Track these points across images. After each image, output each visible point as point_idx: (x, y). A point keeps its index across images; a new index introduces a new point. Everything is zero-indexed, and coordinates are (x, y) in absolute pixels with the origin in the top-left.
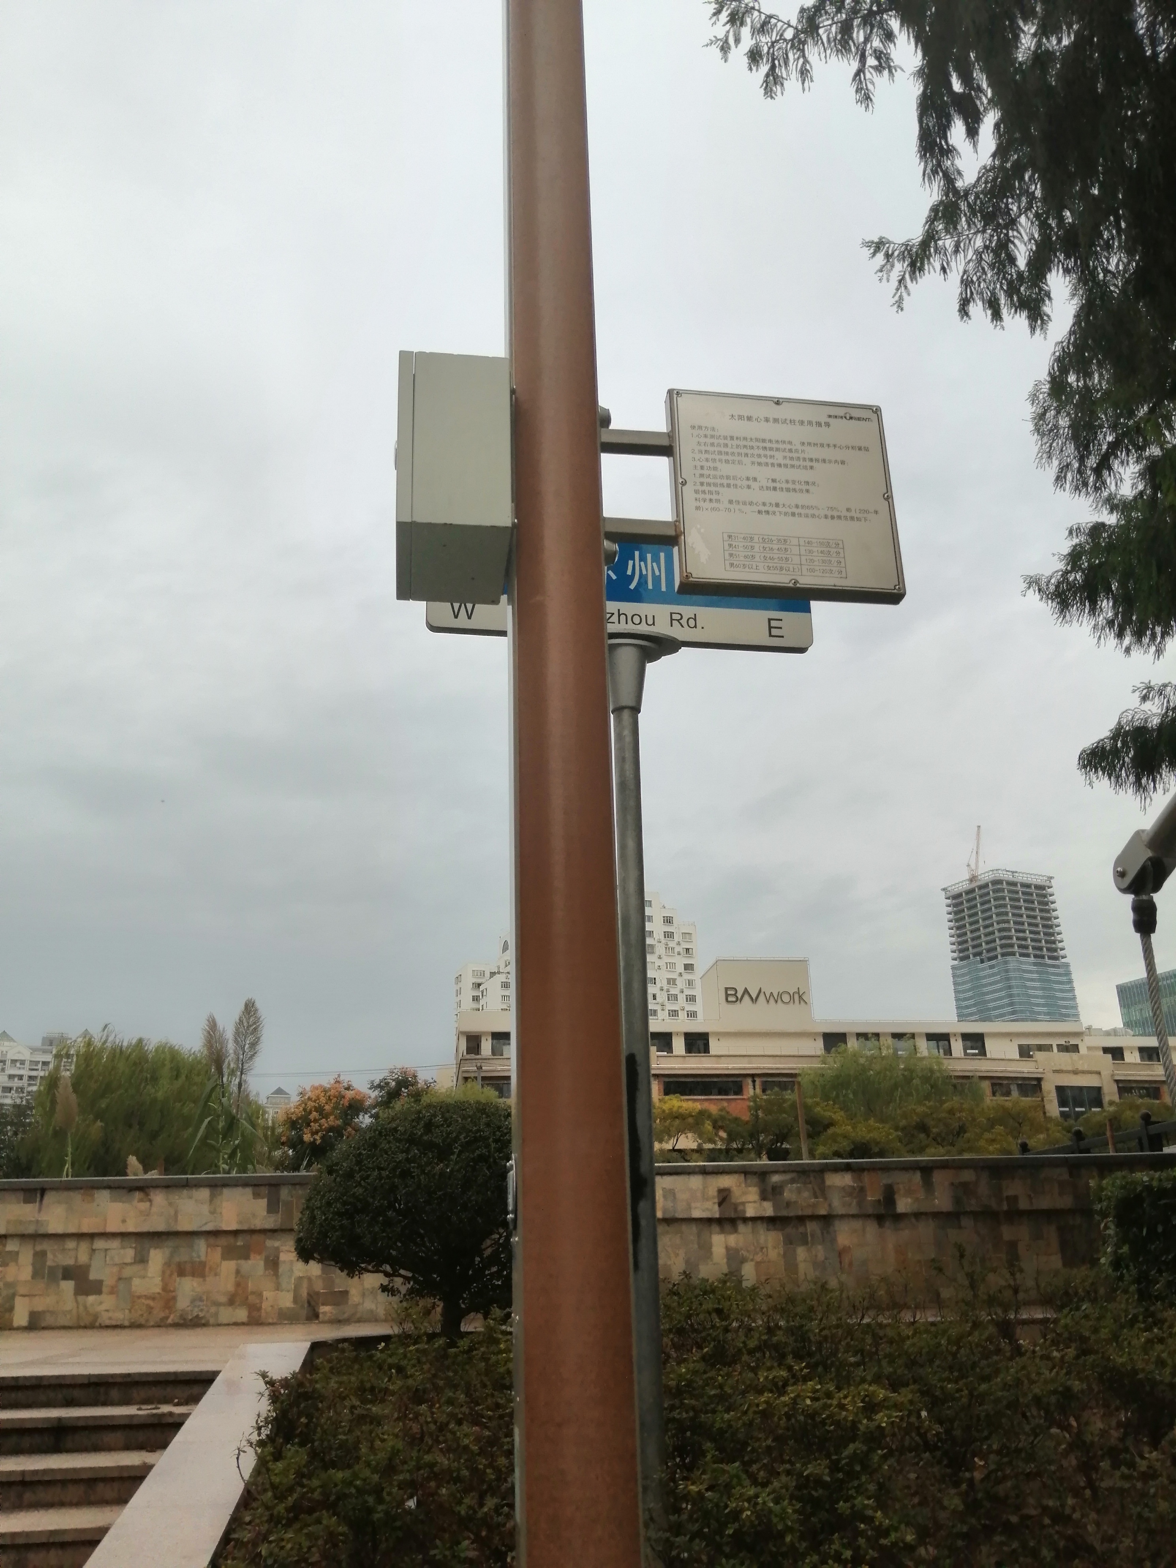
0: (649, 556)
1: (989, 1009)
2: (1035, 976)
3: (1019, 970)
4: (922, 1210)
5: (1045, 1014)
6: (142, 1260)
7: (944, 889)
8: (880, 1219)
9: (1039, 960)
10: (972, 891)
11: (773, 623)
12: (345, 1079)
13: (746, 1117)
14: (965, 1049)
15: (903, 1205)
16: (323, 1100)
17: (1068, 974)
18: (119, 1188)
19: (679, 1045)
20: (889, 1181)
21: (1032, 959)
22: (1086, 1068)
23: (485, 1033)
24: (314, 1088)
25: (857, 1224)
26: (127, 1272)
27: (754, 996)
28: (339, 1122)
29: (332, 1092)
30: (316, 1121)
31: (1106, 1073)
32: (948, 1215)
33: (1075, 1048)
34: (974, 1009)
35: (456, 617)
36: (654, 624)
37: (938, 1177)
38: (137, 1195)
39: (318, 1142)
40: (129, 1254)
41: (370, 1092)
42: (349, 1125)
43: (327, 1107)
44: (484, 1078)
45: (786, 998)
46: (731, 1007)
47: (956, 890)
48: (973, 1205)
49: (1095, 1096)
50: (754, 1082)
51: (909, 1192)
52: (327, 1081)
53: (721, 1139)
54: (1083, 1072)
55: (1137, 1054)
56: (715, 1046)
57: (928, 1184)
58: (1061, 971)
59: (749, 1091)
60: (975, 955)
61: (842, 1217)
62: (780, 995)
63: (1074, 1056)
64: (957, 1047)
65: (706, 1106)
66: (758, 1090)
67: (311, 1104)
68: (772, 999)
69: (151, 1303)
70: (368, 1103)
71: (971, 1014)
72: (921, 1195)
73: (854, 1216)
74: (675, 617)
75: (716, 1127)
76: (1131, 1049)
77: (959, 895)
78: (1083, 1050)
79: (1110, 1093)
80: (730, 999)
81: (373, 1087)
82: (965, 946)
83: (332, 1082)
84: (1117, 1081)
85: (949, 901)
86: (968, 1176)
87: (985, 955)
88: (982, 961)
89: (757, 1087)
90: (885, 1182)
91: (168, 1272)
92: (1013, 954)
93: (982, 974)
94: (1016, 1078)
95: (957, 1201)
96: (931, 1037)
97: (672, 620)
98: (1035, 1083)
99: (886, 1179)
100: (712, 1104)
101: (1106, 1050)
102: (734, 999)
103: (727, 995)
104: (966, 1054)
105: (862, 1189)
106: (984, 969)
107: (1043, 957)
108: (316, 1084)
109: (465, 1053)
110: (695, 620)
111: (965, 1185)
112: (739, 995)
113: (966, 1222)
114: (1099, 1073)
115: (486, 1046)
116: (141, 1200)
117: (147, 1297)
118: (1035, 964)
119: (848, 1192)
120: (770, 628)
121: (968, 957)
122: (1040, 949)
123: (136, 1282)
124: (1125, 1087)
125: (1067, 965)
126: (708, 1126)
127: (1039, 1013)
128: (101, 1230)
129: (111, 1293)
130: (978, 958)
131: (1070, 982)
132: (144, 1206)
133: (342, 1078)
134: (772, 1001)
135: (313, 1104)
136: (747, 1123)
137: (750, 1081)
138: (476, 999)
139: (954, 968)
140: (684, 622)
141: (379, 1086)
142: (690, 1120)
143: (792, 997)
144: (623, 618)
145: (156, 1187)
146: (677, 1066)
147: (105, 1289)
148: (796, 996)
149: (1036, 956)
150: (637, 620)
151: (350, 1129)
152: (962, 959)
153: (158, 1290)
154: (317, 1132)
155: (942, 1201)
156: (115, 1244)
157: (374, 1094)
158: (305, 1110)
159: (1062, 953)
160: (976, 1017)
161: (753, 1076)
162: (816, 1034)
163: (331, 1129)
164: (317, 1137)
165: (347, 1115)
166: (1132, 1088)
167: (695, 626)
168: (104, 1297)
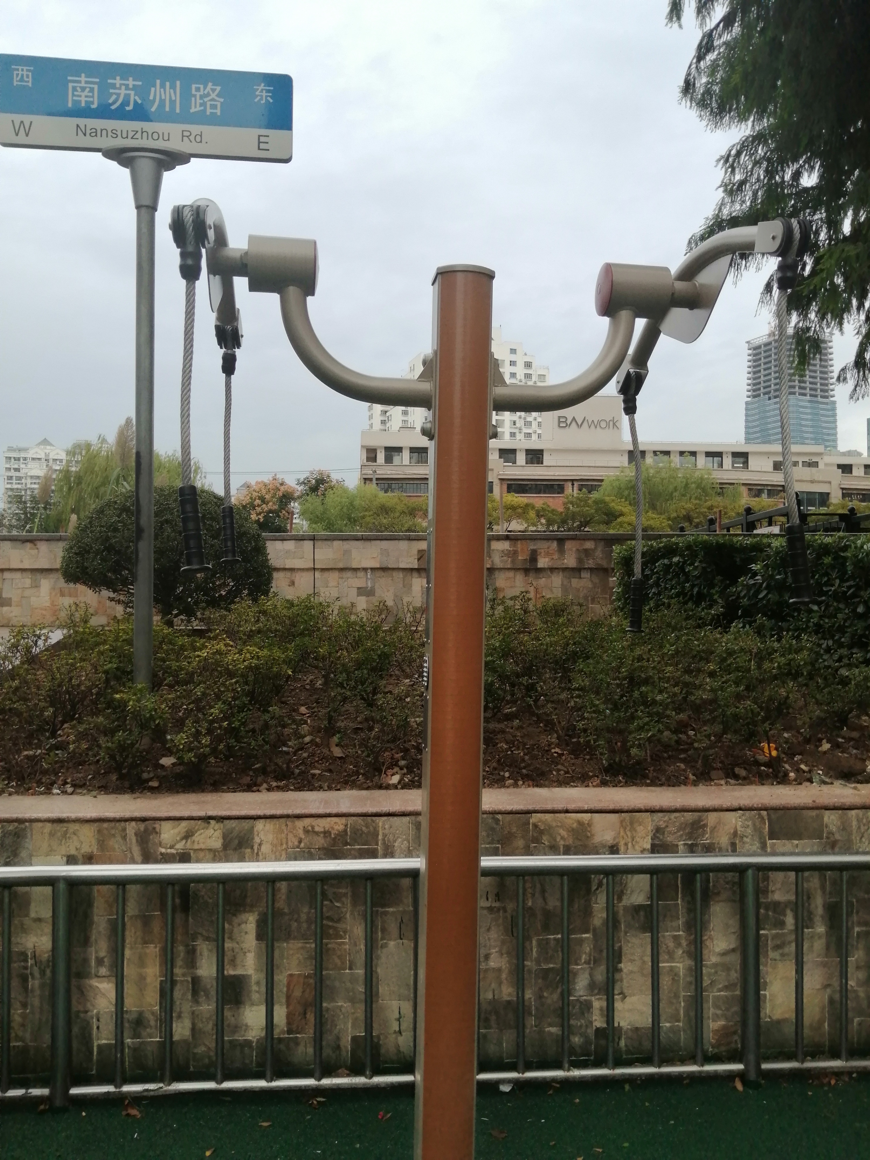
0: (168, 84)
1: (769, 435)
2: (808, 411)
3: (797, 406)
4: (555, 566)
5: (812, 439)
6: (36, 586)
7: (748, 342)
8: (526, 571)
9: (813, 399)
10: (769, 344)
11: (262, 139)
12: (280, 476)
13: (561, 509)
14: (733, 463)
15: (542, 562)
16: (264, 492)
17: (834, 409)
18: (16, 540)
19: (521, 458)
20: (535, 548)
21: (808, 398)
22: (821, 479)
23: (380, 447)
24: (257, 483)
25: (511, 574)
26: (27, 593)
27: (579, 423)
28: (276, 507)
29: (271, 486)
30: (259, 506)
31: (835, 483)
32: (573, 569)
33: (815, 464)
34: (758, 435)
35: (17, 135)
36: (169, 140)
37: (568, 545)
38: (28, 545)
39: (262, 520)
40: (28, 582)
41: (297, 487)
42: (284, 509)
43: (267, 496)
44: (377, 479)
45: (603, 425)
46: (562, 431)
47: (757, 343)
48: (590, 563)
49: (824, 498)
50: (573, 485)
51: (548, 554)
52: (267, 478)
53: (542, 524)
54: (819, 482)
55: (862, 470)
56: (547, 459)
57: (561, 550)
58: (829, 407)
59: (569, 489)
60: (764, 394)
61: (500, 569)
62: (599, 422)
63: (814, 469)
64: (727, 461)
65: (531, 501)
66: (576, 491)
67: (255, 494)
68: (593, 425)
69: (44, 612)
70: (296, 495)
71: (757, 438)
72: (556, 556)
73: (508, 569)
74: (185, 134)
75: (539, 516)
76: (858, 466)
77: (759, 347)
78: (821, 465)
79: (836, 498)
80: (562, 425)
81: (300, 483)
82: (758, 386)
83: (271, 479)
84: (843, 489)
85: (750, 352)
86: (589, 545)
87: (772, 394)
88: (770, 399)
89: (575, 488)
90: (532, 547)
91: (54, 594)
92: (794, 393)
93: (767, 408)
94: (767, 485)
95: (580, 560)
96: (708, 454)
97: (183, 136)
98: (781, 489)
99: (532, 546)
100: (538, 500)
101: (839, 466)
102: (564, 425)
103: (559, 422)
104: (733, 466)
105: (515, 552)
106: (770, 405)
107: (816, 396)
108: (260, 480)
109: (365, 461)
110: (201, 136)
111: (586, 551)
112: (568, 422)
113: (585, 575)
114: (830, 483)
115: (381, 457)
116: (31, 549)
117: (42, 609)
118: (810, 401)
119: (505, 554)
120: (259, 142)
121: (759, 395)
122: (816, 390)
123: (33, 599)
124: (847, 493)
125: (834, 403)
126: (532, 514)
127: (807, 439)
128: (7, 567)
129: (17, 606)
130: (767, 396)
131: (835, 415)
132: (34, 552)
133: (277, 477)
134: (593, 426)
135: (257, 494)
136: (561, 513)
137: (570, 484)
138: (383, 422)
139: (747, 403)
140: (192, 138)
141: (303, 483)
142: (520, 510)
143: (608, 424)
144: (145, 134)
145: (41, 540)
146: (517, 473)
147: (13, 603)
148: (611, 423)
149: (811, 395)
150: (155, 136)
151: (284, 512)
152: (754, 397)
153: (48, 604)
154: (260, 514)
155: (570, 561)
156: (18, 575)
157: (301, 488)
158: (251, 498)
159: (832, 393)
160: (759, 441)
161: (572, 481)
162: (624, 451)
163: (271, 511)
164: (260, 517)
165: (281, 502)
166: (852, 494)
167: (201, 142)
168: (12, 608)
